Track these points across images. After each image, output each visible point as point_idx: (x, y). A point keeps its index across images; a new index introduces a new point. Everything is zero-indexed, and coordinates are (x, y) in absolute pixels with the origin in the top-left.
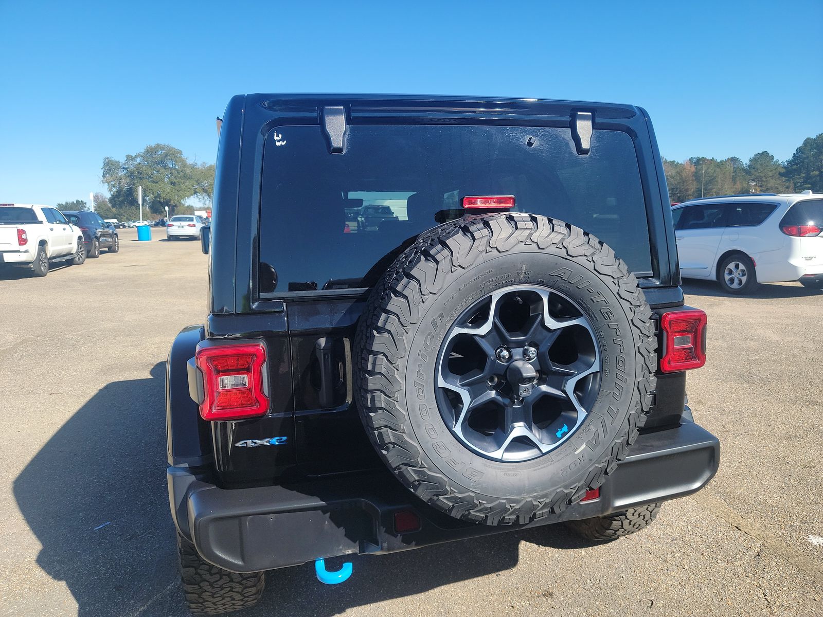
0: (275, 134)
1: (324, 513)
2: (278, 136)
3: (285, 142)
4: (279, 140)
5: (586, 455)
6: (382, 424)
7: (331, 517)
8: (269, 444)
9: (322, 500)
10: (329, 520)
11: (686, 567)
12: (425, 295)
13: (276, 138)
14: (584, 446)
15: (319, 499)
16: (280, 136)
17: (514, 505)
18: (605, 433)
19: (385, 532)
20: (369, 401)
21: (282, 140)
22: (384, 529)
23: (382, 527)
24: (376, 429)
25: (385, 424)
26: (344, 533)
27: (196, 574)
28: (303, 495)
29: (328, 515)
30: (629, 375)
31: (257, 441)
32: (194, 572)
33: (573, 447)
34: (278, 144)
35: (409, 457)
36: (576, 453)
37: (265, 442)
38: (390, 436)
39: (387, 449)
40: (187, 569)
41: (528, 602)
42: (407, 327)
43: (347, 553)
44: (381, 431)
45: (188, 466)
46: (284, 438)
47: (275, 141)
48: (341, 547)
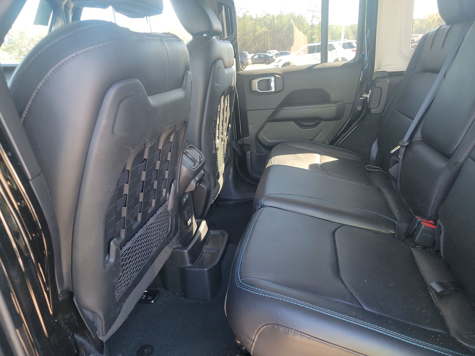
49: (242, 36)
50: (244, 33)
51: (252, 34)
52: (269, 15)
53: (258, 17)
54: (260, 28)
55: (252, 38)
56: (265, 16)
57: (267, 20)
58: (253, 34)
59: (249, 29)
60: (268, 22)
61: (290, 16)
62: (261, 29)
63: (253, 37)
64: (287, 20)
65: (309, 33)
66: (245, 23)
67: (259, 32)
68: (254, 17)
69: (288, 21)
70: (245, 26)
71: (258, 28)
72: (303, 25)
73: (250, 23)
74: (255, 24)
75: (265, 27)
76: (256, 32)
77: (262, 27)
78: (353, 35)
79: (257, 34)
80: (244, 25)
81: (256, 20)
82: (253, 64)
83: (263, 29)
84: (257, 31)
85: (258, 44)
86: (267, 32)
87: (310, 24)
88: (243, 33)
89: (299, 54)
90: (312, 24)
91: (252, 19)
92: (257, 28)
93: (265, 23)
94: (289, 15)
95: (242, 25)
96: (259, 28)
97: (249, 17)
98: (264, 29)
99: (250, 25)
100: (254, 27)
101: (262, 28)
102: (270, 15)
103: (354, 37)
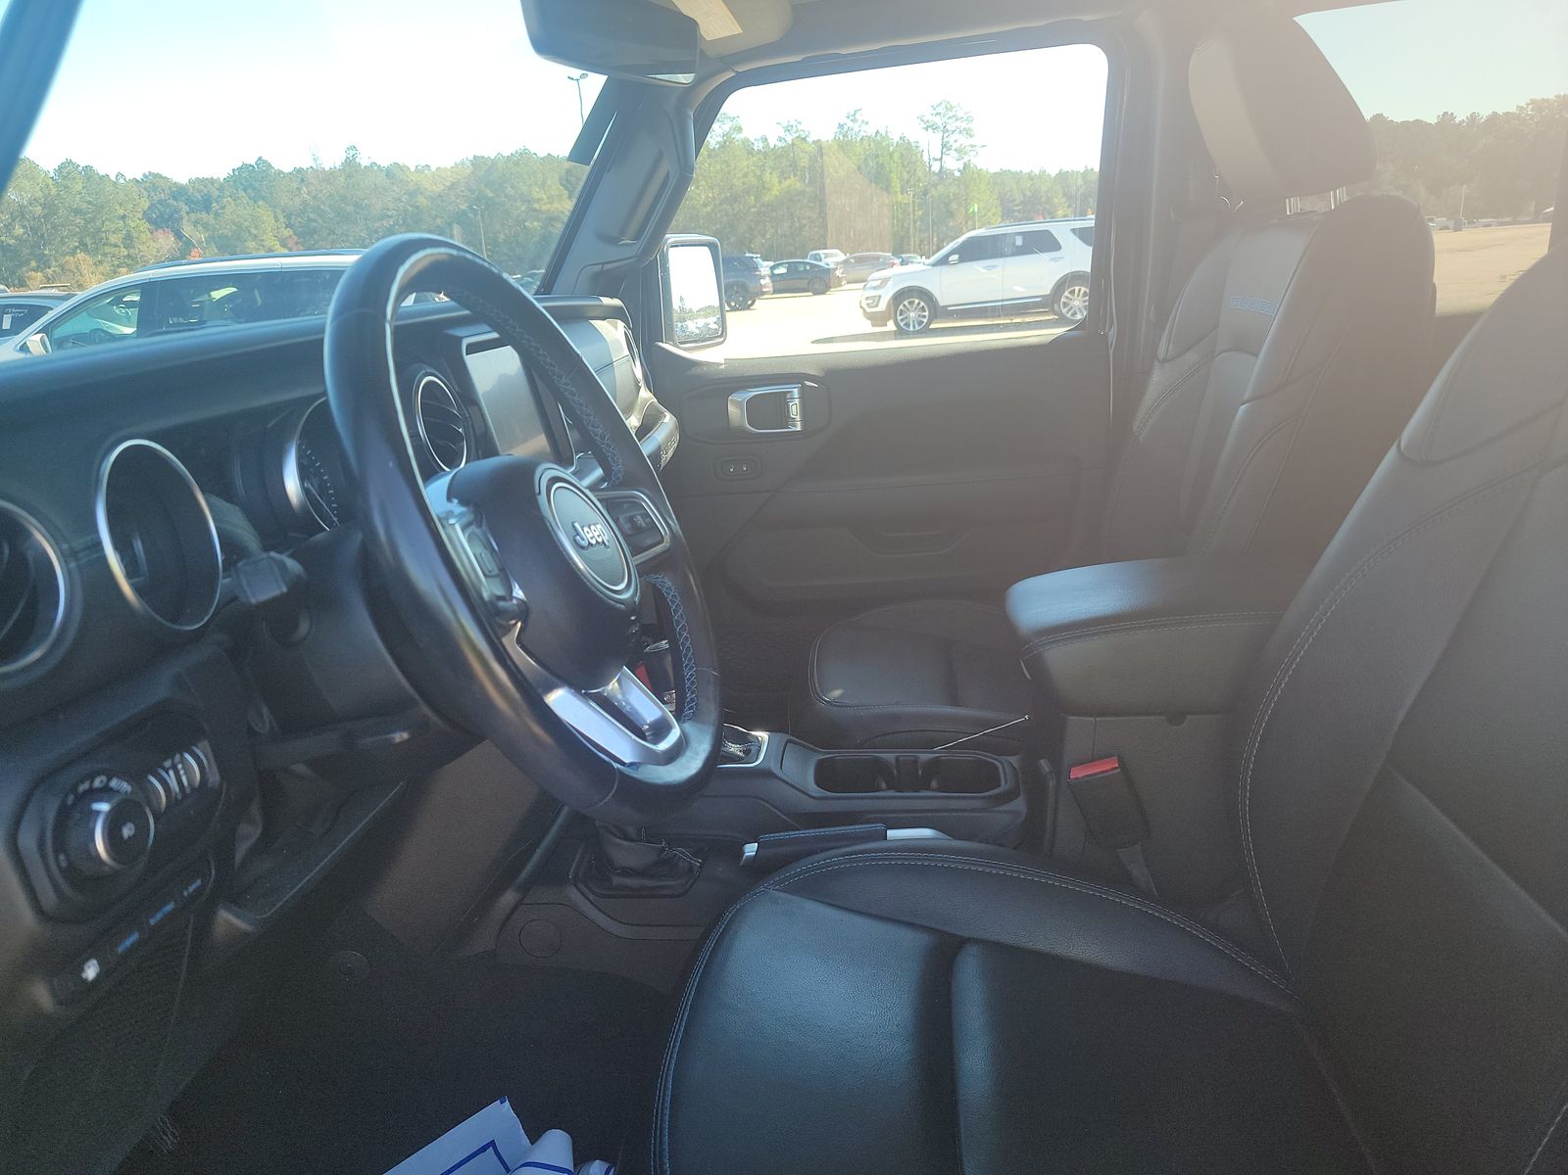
49: (720, 204)
50: (728, 195)
51: (753, 198)
52: (804, 139)
53: (772, 146)
54: (777, 180)
55: (752, 210)
56: (793, 144)
57: (801, 155)
58: (756, 200)
59: (743, 183)
60: (804, 162)
61: (872, 144)
62: (780, 182)
63: (754, 207)
64: (863, 157)
65: (932, 196)
66: (728, 166)
67: (775, 192)
68: (758, 146)
69: (865, 160)
70: (729, 172)
71: (771, 178)
72: (915, 171)
73: (745, 164)
74: (762, 168)
75: (792, 176)
76: (764, 191)
77: (783, 176)
78: (1066, 205)
79: (767, 198)
80: (726, 170)
81: (765, 154)
82: (775, 292)
83: (787, 183)
84: (769, 189)
85: (772, 231)
86: (802, 193)
87: (936, 167)
88: (723, 196)
89: (944, 261)
90: (941, 167)
91: (750, 151)
92: (768, 180)
93: (794, 165)
94: (869, 142)
95: (722, 169)
96: (775, 180)
97: (741, 146)
98: (793, 183)
99: (746, 169)
100: (760, 178)
101: (785, 179)
102: (810, 140)
103: (1070, 209)
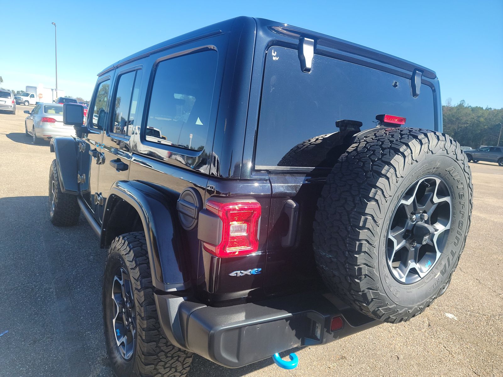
0: (273, 51)
1: (287, 321)
2: (274, 53)
3: (278, 58)
4: (275, 56)
5: (440, 279)
6: (362, 262)
7: (290, 324)
8: (250, 274)
9: (290, 313)
10: (289, 326)
11: (402, 335)
12: (398, 178)
13: (273, 54)
14: (439, 273)
15: (287, 312)
16: (276, 53)
17: (399, 310)
18: (449, 265)
19: (326, 332)
20: (357, 247)
21: (277, 56)
22: (326, 329)
23: (325, 329)
24: (357, 265)
25: (365, 262)
26: (295, 334)
27: (154, 369)
28: (275, 310)
29: (289, 322)
30: (463, 232)
31: (242, 271)
32: (154, 368)
33: (434, 274)
34: (274, 58)
35: (373, 284)
36: (436, 277)
37: (248, 272)
38: (365, 270)
39: (360, 279)
40: (149, 366)
41: (336, 364)
42: (387, 199)
43: (295, 347)
44: (360, 267)
45: (176, 290)
46: (260, 269)
47: (272, 56)
48: (292, 343)
